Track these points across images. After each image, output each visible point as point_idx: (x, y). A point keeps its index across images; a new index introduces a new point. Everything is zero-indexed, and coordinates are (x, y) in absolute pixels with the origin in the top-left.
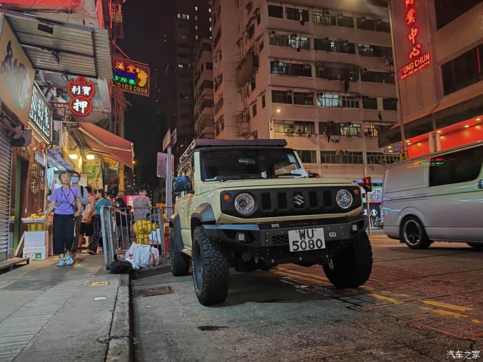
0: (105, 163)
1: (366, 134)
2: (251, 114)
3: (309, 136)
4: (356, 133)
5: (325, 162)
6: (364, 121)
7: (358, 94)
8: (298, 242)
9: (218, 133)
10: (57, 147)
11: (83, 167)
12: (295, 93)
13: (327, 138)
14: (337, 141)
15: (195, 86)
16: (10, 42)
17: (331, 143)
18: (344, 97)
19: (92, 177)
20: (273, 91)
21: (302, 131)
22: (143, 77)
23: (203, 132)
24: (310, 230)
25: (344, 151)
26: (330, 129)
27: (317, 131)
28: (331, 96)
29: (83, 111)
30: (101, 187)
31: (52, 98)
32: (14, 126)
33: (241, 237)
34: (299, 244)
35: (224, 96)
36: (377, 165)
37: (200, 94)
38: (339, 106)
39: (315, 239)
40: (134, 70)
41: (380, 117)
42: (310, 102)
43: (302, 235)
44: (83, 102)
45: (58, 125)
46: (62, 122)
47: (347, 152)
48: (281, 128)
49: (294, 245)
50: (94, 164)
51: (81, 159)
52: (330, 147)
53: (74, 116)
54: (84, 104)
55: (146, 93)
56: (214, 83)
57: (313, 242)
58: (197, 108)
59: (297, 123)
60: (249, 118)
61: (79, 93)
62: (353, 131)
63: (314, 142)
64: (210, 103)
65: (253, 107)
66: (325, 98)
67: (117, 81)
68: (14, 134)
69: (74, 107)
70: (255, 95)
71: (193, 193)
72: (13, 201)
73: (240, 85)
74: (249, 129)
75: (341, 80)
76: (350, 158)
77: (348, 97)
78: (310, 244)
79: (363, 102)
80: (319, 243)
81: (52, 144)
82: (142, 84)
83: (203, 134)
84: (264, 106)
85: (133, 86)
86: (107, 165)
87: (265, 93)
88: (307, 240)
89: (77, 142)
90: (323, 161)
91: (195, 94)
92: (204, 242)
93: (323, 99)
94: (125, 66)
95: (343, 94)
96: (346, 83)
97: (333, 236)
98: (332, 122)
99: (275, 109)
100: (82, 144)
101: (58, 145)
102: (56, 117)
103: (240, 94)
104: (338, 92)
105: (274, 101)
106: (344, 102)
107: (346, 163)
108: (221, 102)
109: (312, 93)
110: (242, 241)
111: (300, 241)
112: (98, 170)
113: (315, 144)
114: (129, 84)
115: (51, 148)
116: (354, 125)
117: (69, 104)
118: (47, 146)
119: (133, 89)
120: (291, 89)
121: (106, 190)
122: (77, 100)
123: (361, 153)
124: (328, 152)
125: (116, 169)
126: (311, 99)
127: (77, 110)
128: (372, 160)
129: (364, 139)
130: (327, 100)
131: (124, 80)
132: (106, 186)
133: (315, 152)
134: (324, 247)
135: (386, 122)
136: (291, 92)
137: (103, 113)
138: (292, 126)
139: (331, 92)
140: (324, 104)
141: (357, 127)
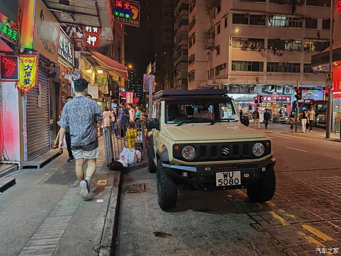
0: (110, 76)
1: (305, 49)
2: (216, 32)
3: (259, 51)
4: (297, 48)
5: (269, 71)
6: (305, 38)
7: (302, 16)
8: (222, 180)
9: (191, 46)
10: (77, 70)
11: (96, 79)
12: (251, 16)
13: (274, 52)
14: (281, 54)
15: (176, 8)
16: (42, 11)
17: (276, 56)
18: (290, 19)
19: (101, 86)
20: (233, 14)
21: (254, 46)
22: (135, 12)
23: (180, 44)
24: (231, 173)
25: (286, 62)
26: (277, 45)
27: (266, 47)
28: (280, 18)
29: (93, 44)
30: (107, 93)
31: (73, 34)
32: (48, 66)
33: (185, 174)
34: (223, 181)
35: (196, 17)
36: (311, 74)
37: (179, 14)
38: (285, 26)
39: (234, 178)
40: (129, 7)
41: (319, 36)
42: (263, 23)
43: (225, 176)
44: (93, 38)
45: (78, 54)
46: (80, 52)
47: (288, 63)
48: (238, 44)
49: (219, 182)
50: (103, 77)
51: (94, 73)
52: (275, 59)
53: (88, 47)
54: (94, 39)
55: (137, 24)
56: (190, 6)
57: (233, 180)
58: (176, 25)
59: (251, 40)
60: (214, 35)
61: (90, 31)
62: (295, 46)
63: (263, 55)
64: (186, 22)
65: (218, 27)
66: (275, 19)
67: (117, 16)
68: (49, 71)
69: (88, 42)
70: (219, 17)
71: (160, 130)
72: (51, 112)
73: (209, 9)
74: (214, 43)
75: (290, 4)
76: (290, 68)
77: (294, 19)
78: (230, 181)
79: (306, 22)
80: (237, 181)
81: (74, 68)
82: (134, 17)
83: (180, 46)
84: (226, 26)
85: (128, 19)
86: (111, 77)
87: (227, 16)
88: (228, 178)
89: (91, 63)
90: (268, 70)
91: (175, 15)
92: (162, 173)
93: (274, 21)
94: (123, 4)
95: (290, 16)
96: (293, 6)
97: (247, 176)
98: (279, 39)
99: (234, 29)
100: (95, 64)
101: (78, 68)
102: (76, 49)
103: (208, 15)
104: (286, 14)
105: (234, 22)
106: (290, 22)
107: (286, 72)
108: (194, 22)
109: (265, 16)
110: (185, 177)
111: (224, 179)
112: (105, 81)
113: (264, 57)
114: (125, 18)
115: (74, 70)
116: (296, 42)
117: (84, 39)
118: (71, 69)
119: (128, 22)
120: (248, 12)
121: (111, 94)
122: (89, 36)
123: (299, 64)
124: (273, 63)
125: (118, 80)
126: (264, 21)
127: (90, 43)
128: (308, 70)
129: (303, 53)
130: (276, 21)
131: (122, 15)
132: (111, 92)
133: (263, 62)
134: (240, 183)
135: (323, 39)
136: (248, 14)
137: (108, 40)
138: (246, 42)
139: (280, 14)
140: (273, 25)
141: (298, 43)
